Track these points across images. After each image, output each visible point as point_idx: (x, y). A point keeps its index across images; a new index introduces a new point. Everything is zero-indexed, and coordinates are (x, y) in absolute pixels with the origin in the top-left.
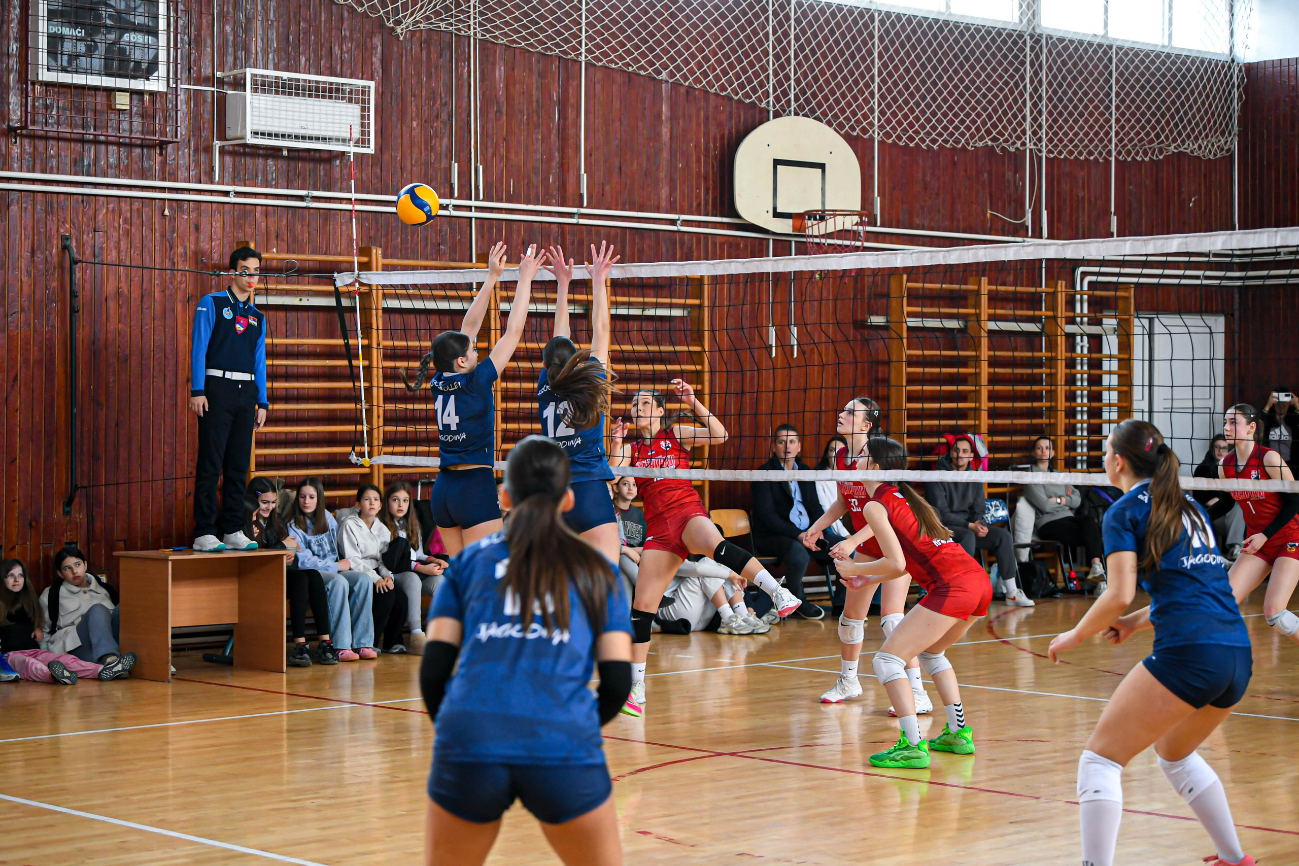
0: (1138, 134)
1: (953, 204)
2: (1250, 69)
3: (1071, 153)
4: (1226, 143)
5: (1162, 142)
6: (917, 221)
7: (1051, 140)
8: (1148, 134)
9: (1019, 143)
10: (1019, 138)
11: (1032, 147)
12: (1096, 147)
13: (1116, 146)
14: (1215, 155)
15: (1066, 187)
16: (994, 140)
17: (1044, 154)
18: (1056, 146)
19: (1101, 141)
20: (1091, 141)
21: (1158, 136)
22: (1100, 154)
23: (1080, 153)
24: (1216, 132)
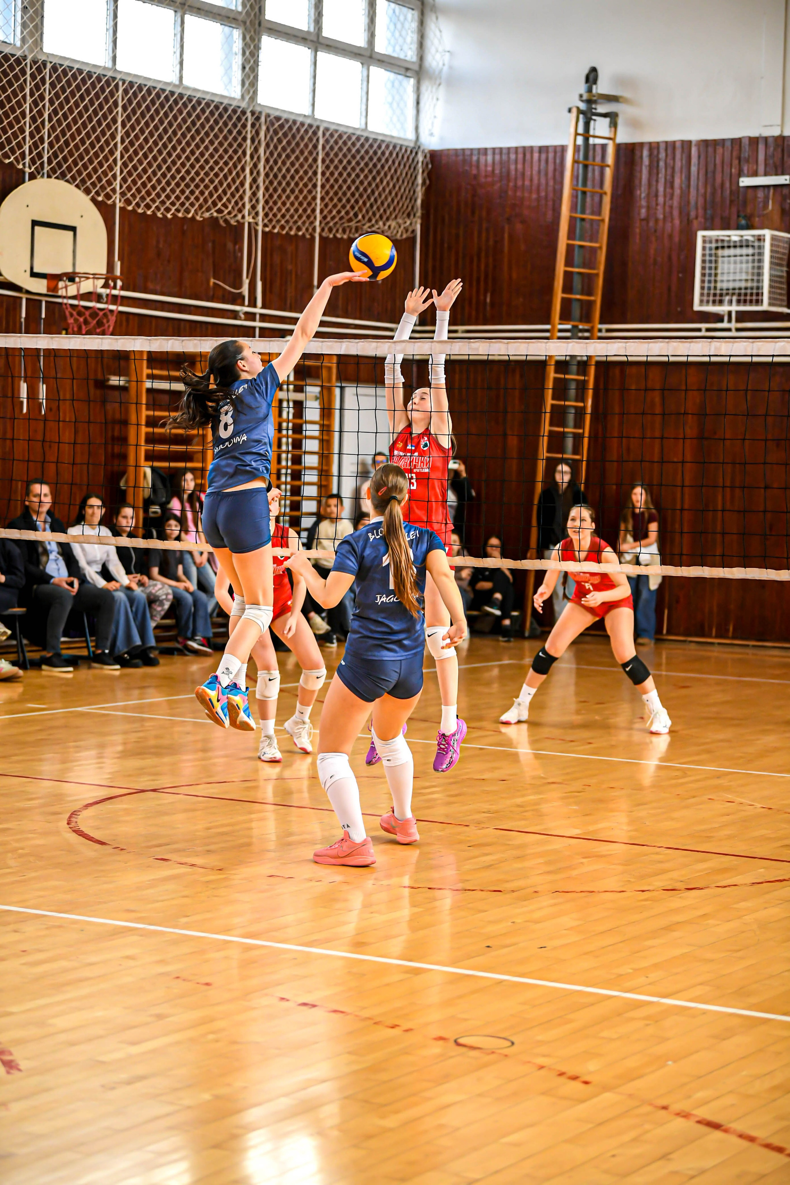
0: (339, 212)
1: (181, 272)
2: (434, 156)
3: (283, 227)
4: (411, 224)
5: (359, 221)
6: (151, 286)
7: (266, 215)
8: (347, 213)
9: (239, 216)
10: (240, 211)
11: (251, 220)
12: (304, 223)
13: (321, 222)
14: (401, 235)
15: (277, 259)
16: (219, 211)
17: (260, 228)
18: (271, 221)
19: (308, 217)
20: (300, 217)
21: (356, 215)
22: (307, 230)
23: (291, 229)
24: (403, 213)
